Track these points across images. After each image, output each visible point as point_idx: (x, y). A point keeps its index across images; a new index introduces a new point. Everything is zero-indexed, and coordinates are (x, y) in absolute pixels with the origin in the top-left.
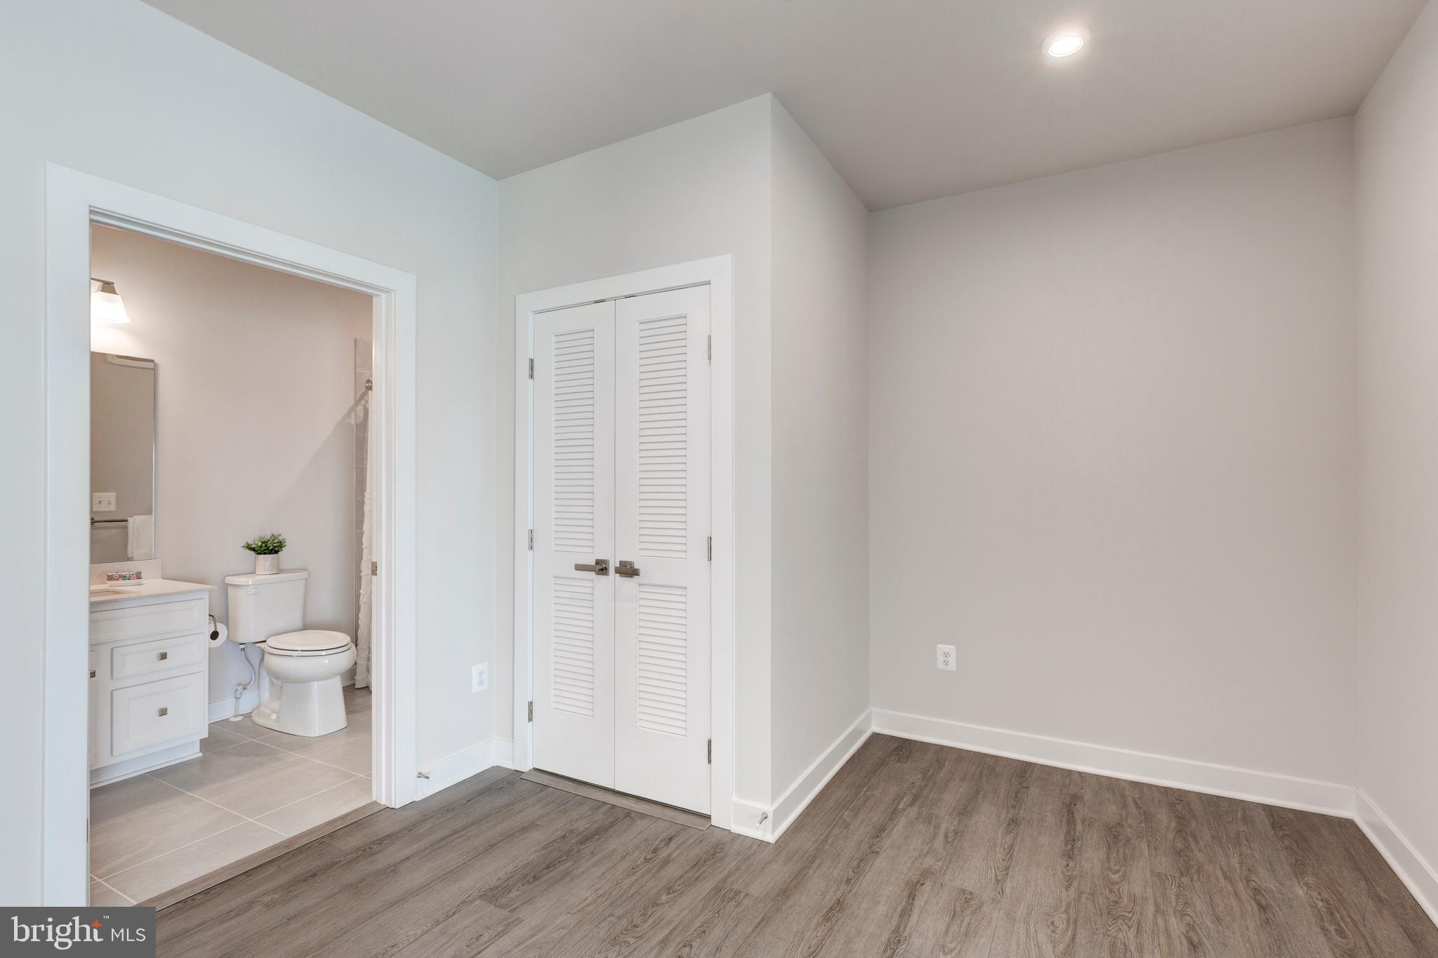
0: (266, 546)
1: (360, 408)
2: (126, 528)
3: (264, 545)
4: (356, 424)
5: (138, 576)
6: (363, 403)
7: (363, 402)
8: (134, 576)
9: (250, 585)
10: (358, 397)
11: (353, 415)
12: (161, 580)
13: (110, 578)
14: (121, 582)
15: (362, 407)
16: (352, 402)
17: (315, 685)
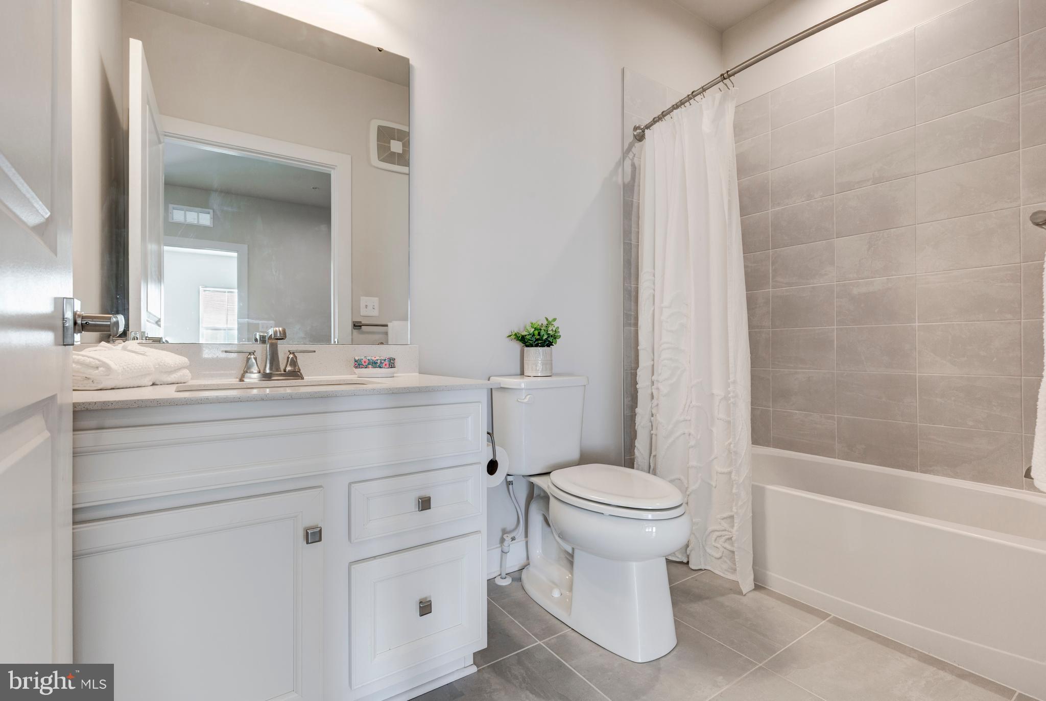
0: (539, 334)
1: (628, 163)
2: (386, 333)
3: (536, 332)
4: (624, 184)
5: (391, 363)
6: (631, 157)
7: (631, 155)
8: (387, 362)
9: (522, 389)
10: (626, 146)
11: (620, 170)
12: (418, 374)
13: (358, 364)
14: (371, 371)
15: (630, 161)
16: (619, 155)
17: (634, 566)
